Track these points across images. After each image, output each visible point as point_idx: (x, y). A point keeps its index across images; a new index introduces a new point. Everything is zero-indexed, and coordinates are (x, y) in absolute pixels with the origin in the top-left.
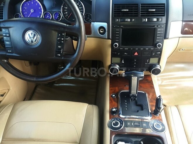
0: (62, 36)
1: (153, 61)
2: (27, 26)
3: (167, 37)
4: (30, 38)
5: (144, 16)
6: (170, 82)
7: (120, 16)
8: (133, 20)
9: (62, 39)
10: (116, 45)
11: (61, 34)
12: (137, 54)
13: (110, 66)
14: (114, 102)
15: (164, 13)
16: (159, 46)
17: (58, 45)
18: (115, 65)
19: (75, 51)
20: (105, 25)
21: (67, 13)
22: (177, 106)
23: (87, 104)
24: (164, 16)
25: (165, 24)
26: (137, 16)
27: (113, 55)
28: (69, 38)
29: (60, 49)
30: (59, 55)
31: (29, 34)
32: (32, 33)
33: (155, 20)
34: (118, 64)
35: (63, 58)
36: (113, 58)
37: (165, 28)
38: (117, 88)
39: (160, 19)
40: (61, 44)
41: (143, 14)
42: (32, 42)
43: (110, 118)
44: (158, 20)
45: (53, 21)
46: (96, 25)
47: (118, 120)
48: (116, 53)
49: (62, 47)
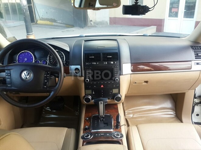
0: (48, 74)
1: (115, 91)
2: (24, 68)
3: (122, 74)
4: (25, 75)
5: (105, 61)
6: (140, 115)
7: (89, 61)
8: (98, 63)
9: (48, 76)
10: (87, 80)
11: (47, 73)
12: (103, 87)
13: (84, 97)
14: (87, 123)
15: (118, 59)
16: (117, 80)
17: (45, 80)
18: (88, 96)
19: (57, 84)
20: (79, 67)
21: (52, 60)
22: (137, 126)
23: (67, 128)
24: (118, 60)
25: (119, 66)
26: (100, 61)
27: (86, 88)
28: (53, 77)
29: (46, 82)
30: (45, 87)
31: (25, 73)
32: (27, 73)
33: (112, 63)
34: (90, 95)
35: (48, 89)
36: (86, 90)
37: (119, 68)
38: (90, 114)
39: (116, 62)
40: (47, 79)
41: (104, 59)
42: (27, 78)
43: (83, 133)
44: (114, 63)
45: (42, 65)
46: (73, 67)
47: (89, 134)
48: (88, 86)
49: (48, 81)
